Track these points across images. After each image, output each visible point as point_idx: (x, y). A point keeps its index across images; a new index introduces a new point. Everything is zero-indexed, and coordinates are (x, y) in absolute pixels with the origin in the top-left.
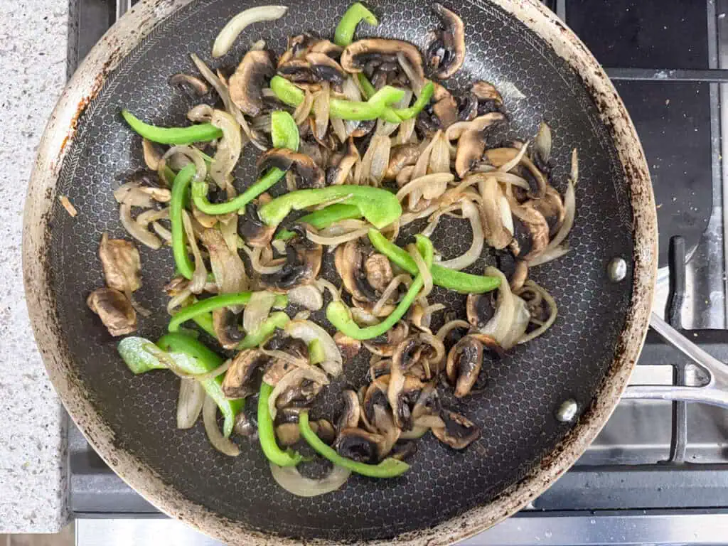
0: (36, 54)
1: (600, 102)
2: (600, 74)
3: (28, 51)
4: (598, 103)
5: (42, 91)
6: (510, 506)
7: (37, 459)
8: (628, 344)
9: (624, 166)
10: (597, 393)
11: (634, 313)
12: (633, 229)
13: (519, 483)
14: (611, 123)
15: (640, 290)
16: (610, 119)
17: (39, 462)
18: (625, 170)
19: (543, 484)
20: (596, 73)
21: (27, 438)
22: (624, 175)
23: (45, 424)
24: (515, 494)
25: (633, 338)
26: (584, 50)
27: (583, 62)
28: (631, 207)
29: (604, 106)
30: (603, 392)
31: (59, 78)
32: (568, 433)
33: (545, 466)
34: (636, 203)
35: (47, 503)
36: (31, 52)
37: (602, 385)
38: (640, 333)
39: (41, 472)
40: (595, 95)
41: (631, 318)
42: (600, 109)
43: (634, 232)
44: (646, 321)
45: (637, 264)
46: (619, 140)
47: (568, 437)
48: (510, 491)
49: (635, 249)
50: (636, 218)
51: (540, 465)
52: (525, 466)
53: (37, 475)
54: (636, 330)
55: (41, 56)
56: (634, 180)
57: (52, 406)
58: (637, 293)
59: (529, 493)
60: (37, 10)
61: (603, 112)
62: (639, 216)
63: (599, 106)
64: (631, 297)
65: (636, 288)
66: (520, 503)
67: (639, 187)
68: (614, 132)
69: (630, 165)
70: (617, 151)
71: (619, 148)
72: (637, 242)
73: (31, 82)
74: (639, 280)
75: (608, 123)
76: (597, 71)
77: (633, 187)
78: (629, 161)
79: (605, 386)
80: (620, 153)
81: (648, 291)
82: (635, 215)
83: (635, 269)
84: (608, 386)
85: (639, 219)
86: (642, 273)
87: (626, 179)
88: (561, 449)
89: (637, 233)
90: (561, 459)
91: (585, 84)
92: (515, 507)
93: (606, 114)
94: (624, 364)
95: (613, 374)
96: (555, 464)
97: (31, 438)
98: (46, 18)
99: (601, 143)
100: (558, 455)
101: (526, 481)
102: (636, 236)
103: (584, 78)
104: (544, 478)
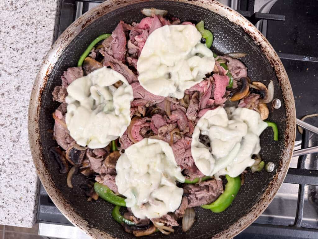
0: (41, 26)
1: (253, 36)
2: (250, 25)
3: (38, 25)
4: (252, 37)
5: (42, 42)
6: (257, 213)
7: (26, 196)
8: (290, 134)
9: (269, 60)
10: (281, 157)
11: (289, 121)
12: (280, 86)
13: (258, 203)
14: (260, 44)
15: (289, 111)
16: (259, 43)
17: (27, 198)
18: (270, 62)
19: (268, 201)
20: (249, 25)
21: (23, 187)
22: (271, 64)
23: (30, 182)
24: (258, 207)
25: (291, 131)
26: (241, 17)
27: (242, 22)
28: (277, 77)
29: (255, 38)
30: (284, 156)
31: (50, 37)
32: (273, 177)
33: (267, 193)
34: (279, 75)
35: (29, 215)
36: (39, 25)
37: (283, 153)
38: (293, 129)
39: (27, 202)
40: (250, 34)
41: (288, 123)
42: (254, 39)
43: (280, 87)
44: (295, 123)
45: (285, 100)
46: (265, 51)
47: (274, 178)
48: (256, 206)
49: (283, 94)
50: (280, 81)
51: (265, 193)
52: (259, 194)
53: (25, 203)
54: (291, 127)
55: (43, 27)
56: (275, 65)
57: (34, 174)
58: (288, 112)
59: (264, 206)
60: (43, 8)
61: (255, 40)
62: (281, 80)
63: (253, 38)
64: (286, 114)
65: (287, 110)
66: (261, 211)
67: (278, 68)
68: (262, 48)
69: (272, 60)
70: (265, 55)
71: (266, 54)
72: (283, 91)
73: (38, 38)
74: (287, 106)
75: (259, 44)
76: (249, 24)
77: (275, 68)
78: (271, 58)
79: (284, 154)
80: (267, 55)
81: (293, 110)
82: (279, 80)
83: (285, 102)
84: (285, 153)
85: (281, 81)
86: (288, 103)
87: (272, 66)
88: (272, 184)
89: (282, 87)
90: (273, 188)
91: (245, 31)
92: (259, 213)
93: (257, 41)
94: (290, 143)
95: (286, 148)
96: (272, 191)
97: (25, 187)
98: (47, 12)
99: (257, 53)
100: (272, 187)
101: (261, 201)
102: (282, 88)
103: (244, 28)
104: (269, 198)
